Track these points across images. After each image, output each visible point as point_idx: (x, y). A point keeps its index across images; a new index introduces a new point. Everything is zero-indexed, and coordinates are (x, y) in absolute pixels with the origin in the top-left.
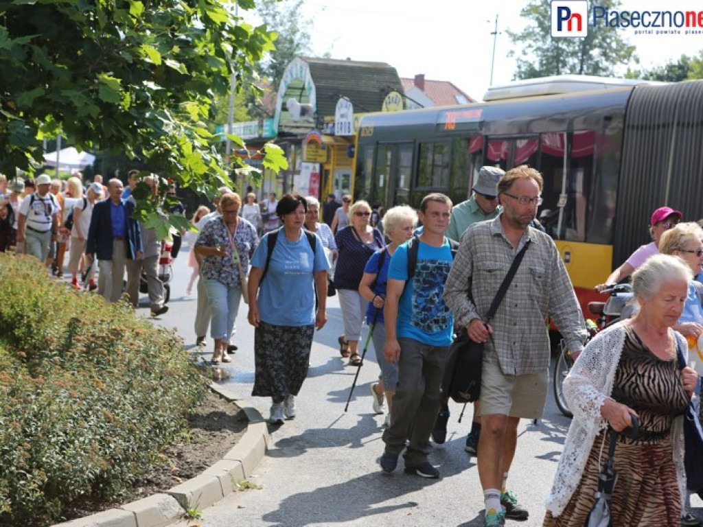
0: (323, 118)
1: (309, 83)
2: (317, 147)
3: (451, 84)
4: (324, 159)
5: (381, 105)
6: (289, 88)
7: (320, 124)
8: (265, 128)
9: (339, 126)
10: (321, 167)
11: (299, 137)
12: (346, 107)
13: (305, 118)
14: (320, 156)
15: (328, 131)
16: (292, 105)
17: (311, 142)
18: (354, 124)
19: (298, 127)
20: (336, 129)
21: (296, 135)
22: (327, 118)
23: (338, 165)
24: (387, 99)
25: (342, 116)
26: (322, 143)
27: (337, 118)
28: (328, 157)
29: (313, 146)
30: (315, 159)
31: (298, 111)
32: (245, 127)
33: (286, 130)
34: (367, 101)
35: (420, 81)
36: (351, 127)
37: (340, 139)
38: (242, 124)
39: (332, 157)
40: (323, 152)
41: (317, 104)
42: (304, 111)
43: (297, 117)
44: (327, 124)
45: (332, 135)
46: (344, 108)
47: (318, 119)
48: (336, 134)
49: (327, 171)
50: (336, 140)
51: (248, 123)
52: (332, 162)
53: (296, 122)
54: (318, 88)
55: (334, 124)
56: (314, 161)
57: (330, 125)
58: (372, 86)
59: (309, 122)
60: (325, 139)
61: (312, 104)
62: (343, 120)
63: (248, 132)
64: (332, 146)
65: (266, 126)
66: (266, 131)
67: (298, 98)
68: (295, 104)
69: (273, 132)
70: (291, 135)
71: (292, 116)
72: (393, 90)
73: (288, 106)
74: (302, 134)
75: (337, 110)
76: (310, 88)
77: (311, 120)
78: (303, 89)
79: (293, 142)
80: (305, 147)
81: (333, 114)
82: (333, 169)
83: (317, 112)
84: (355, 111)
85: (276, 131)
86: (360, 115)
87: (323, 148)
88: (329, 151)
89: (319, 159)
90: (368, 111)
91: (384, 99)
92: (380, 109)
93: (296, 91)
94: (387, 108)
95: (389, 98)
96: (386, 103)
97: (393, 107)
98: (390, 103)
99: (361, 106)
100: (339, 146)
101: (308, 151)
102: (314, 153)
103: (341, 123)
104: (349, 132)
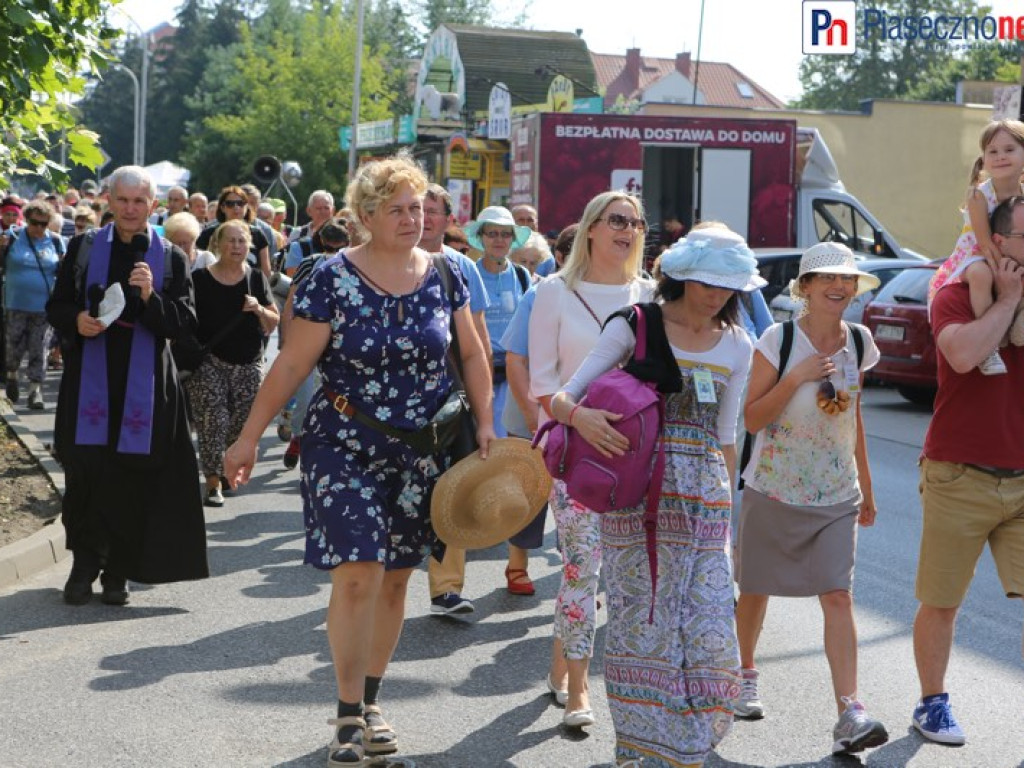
0: (473, 113)
1: (456, 63)
2: (466, 157)
3: (729, 66)
4: (476, 174)
5: (546, 93)
6: (432, 70)
7: (469, 123)
8: (402, 130)
9: (494, 125)
10: (475, 185)
11: (444, 142)
12: (502, 98)
13: (448, 114)
14: (471, 169)
15: (480, 133)
16: (429, 95)
17: (455, 150)
18: (512, 122)
20: (490, 130)
21: (439, 140)
22: (479, 114)
23: (496, 182)
24: (553, 85)
25: (498, 110)
26: (470, 150)
27: (491, 114)
28: (483, 170)
29: (459, 155)
30: (464, 174)
31: (437, 104)
32: (377, 129)
34: (527, 90)
36: (509, 126)
37: (495, 143)
38: (372, 125)
39: (488, 171)
40: (476, 164)
41: (467, 94)
42: (446, 104)
43: (437, 112)
44: (479, 122)
45: (484, 138)
46: (500, 100)
47: (466, 115)
48: (490, 137)
49: (482, 192)
50: (490, 146)
51: (382, 123)
52: (488, 178)
53: (435, 120)
54: (468, 72)
55: (487, 122)
56: (463, 177)
57: (483, 124)
59: (454, 120)
60: (474, 145)
61: (459, 94)
62: (499, 117)
63: (381, 135)
64: (488, 155)
65: (403, 125)
66: (403, 133)
67: (447, 86)
68: (436, 94)
69: (412, 135)
70: (434, 138)
71: (429, 111)
74: (448, 138)
75: (491, 102)
76: (458, 71)
77: (458, 117)
78: (449, 71)
79: (436, 149)
80: (449, 156)
81: (485, 107)
82: (490, 188)
83: (466, 106)
84: (514, 103)
85: (415, 135)
86: (521, 109)
87: (475, 158)
88: (483, 162)
89: (469, 174)
90: (529, 103)
91: (550, 84)
92: (543, 100)
93: (444, 74)
94: (554, 98)
95: (556, 83)
96: (553, 91)
97: (561, 97)
98: (557, 90)
99: (519, 95)
100: (496, 154)
101: (452, 162)
102: (462, 165)
103: (496, 121)
104: (506, 133)
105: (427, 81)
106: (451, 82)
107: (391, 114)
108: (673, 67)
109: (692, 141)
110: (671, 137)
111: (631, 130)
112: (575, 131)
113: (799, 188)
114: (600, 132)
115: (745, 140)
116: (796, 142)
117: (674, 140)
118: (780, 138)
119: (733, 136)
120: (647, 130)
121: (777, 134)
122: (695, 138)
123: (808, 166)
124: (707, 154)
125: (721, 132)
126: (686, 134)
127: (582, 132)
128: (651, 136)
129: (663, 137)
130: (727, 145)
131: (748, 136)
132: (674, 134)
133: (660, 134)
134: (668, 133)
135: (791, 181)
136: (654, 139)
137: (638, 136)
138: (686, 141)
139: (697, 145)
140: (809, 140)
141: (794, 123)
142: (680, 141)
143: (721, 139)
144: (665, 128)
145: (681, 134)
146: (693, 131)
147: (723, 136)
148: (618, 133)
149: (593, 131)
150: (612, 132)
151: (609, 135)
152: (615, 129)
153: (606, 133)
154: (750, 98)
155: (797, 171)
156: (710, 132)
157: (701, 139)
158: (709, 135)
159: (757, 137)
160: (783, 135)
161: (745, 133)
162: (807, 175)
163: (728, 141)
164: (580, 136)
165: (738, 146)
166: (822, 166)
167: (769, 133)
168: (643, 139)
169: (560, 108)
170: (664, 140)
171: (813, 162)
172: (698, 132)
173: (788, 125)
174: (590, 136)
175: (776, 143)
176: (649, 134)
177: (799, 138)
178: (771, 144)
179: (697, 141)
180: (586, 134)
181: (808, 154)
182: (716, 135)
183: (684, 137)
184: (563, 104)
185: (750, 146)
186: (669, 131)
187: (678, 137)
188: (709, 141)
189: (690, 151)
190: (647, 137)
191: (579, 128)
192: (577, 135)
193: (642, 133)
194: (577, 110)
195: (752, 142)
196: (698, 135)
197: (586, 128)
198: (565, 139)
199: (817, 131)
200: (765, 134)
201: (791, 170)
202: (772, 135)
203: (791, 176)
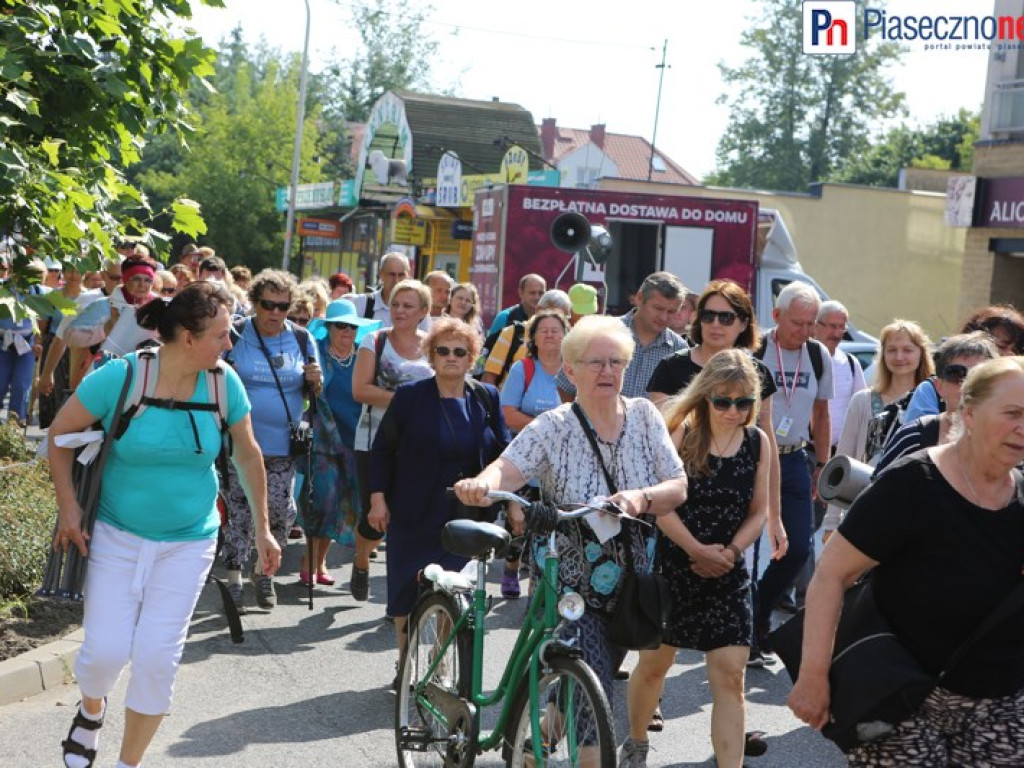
0: (420, 180)
1: (404, 130)
2: (411, 223)
3: (643, 141)
4: (421, 240)
5: (499, 164)
6: (377, 135)
7: (417, 191)
8: (342, 193)
9: (442, 193)
10: (418, 251)
11: (388, 208)
12: (452, 165)
13: (396, 179)
14: (415, 235)
15: (427, 200)
16: (377, 160)
17: (401, 215)
18: (462, 190)
19: (389, 193)
20: (438, 198)
21: (384, 205)
22: (427, 181)
23: (440, 249)
24: (507, 155)
25: (447, 178)
26: (417, 217)
27: (440, 181)
28: (428, 237)
29: (406, 221)
30: (409, 240)
31: (385, 169)
32: (315, 191)
33: (367, 196)
34: (480, 160)
35: (598, 135)
36: (459, 195)
37: (443, 211)
38: (312, 187)
39: (433, 238)
40: (421, 231)
41: (414, 160)
42: (394, 170)
43: (384, 179)
44: (426, 189)
45: (432, 205)
46: (449, 169)
47: (413, 181)
48: (438, 204)
49: (426, 258)
50: (437, 214)
51: (320, 186)
52: (432, 245)
53: (381, 185)
54: (415, 138)
55: (435, 190)
56: (407, 243)
57: (431, 191)
58: (485, 135)
59: (400, 186)
60: (422, 211)
61: (406, 160)
62: (448, 184)
63: (320, 198)
64: (434, 221)
65: (345, 190)
66: (344, 197)
67: (391, 151)
68: (382, 159)
69: (353, 198)
70: (377, 203)
71: (376, 176)
72: (513, 143)
73: (371, 162)
74: (394, 204)
75: (440, 170)
76: (405, 137)
77: (404, 183)
78: (397, 138)
79: (379, 214)
80: (394, 222)
81: (434, 175)
82: (434, 255)
83: (413, 172)
84: (464, 172)
85: (357, 198)
86: (470, 178)
87: (421, 224)
88: (428, 229)
89: (414, 240)
90: (481, 172)
91: (503, 155)
92: (497, 170)
93: (388, 140)
94: (507, 168)
95: (510, 154)
96: (506, 162)
97: (515, 168)
98: (511, 161)
99: (472, 165)
100: (442, 221)
101: (397, 227)
102: (407, 232)
103: (445, 189)
104: (456, 201)
105: (372, 146)
106: (395, 148)
107: (325, 176)
108: (588, 138)
109: (656, 218)
110: (636, 213)
111: (597, 205)
112: (541, 204)
113: (759, 268)
114: (566, 206)
115: (707, 219)
116: (757, 223)
117: (639, 217)
118: (742, 218)
119: (697, 215)
120: (612, 206)
121: (740, 214)
122: (659, 215)
123: (768, 246)
124: (671, 231)
125: (685, 210)
126: (651, 211)
127: (549, 205)
128: (616, 213)
129: (630, 213)
130: (690, 223)
131: (711, 216)
132: (639, 210)
133: (625, 210)
134: (633, 210)
135: (751, 261)
136: (619, 215)
137: (604, 211)
138: (650, 217)
139: (662, 222)
140: (769, 221)
141: (756, 204)
142: (644, 218)
143: (684, 217)
144: (630, 205)
145: (646, 211)
146: (657, 208)
147: (687, 214)
148: (584, 207)
149: (560, 205)
150: (578, 206)
151: (575, 209)
152: (581, 204)
153: (573, 207)
154: (663, 172)
155: (758, 253)
156: (674, 210)
157: (665, 216)
158: (673, 213)
159: (720, 216)
160: (745, 215)
161: (708, 212)
162: (766, 256)
163: (691, 219)
164: (547, 209)
165: (702, 224)
166: (782, 248)
167: (731, 213)
168: (608, 214)
169: (513, 180)
170: (629, 216)
171: (773, 243)
172: (662, 209)
173: (751, 206)
174: (557, 210)
175: (738, 223)
176: (615, 209)
177: (761, 218)
178: (733, 223)
179: (661, 218)
180: (552, 207)
181: (769, 235)
182: (680, 213)
183: (648, 214)
184: (518, 175)
185: (712, 225)
186: (634, 207)
187: (642, 214)
188: (673, 218)
189: (654, 228)
190: (612, 212)
191: (546, 201)
192: (544, 208)
193: (608, 209)
194: (530, 182)
195: (714, 221)
196: (662, 212)
197: (553, 201)
198: (531, 211)
199: (777, 213)
200: (728, 213)
201: (752, 250)
202: (734, 214)
203: (752, 256)
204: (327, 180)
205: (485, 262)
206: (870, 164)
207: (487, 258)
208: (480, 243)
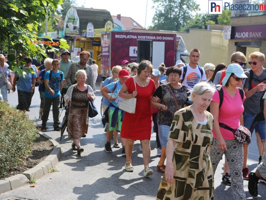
0: (82, 30)
1: (77, 17)
2: (80, 42)
3: (131, 18)
4: (82, 46)
5: (104, 26)
6: (69, 19)
7: (81, 33)
8: (60, 34)
9: (88, 34)
11: (73, 38)
12: (91, 26)
13: (75, 30)
14: (81, 45)
15: (84, 36)
16: (70, 25)
17: (77, 40)
18: (94, 33)
19: (72, 34)
20: (87, 35)
21: (72, 37)
22: (84, 31)
24: (106, 23)
25: (89, 30)
28: (84, 46)
29: (78, 41)
30: (79, 46)
31: (73, 28)
32: (52, 34)
33: (68, 35)
34: (99, 25)
35: (119, 17)
36: (93, 34)
37: (89, 38)
38: (51, 33)
41: (80, 25)
42: (75, 28)
43: (72, 30)
44: (84, 33)
45: (86, 37)
47: (80, 31)
48: (87, 37)
50: (87, 39)
51: (53, 32)
52: (86, 47)
53: (72, 32)
54: (80, 19)
56: (79, 47)
57: (85, 33)
58: (101, 19)
59: (77, 32)
60: (83, 39)
61: (78, 25)
62: (90, 31)
63: (53, 36)
64: (86, 41)
65: (60, 33)
66: (60, 35)
67: (73, 23)
68: (71, 25)
69: (63, 36)
70: (70, 37)
71: (70, 30)
72: (109, 20)
73: (69, 26)
74: (74, 37)
75: (87, 28)
76: (77, 19)
77: (78, 31)
78: (74, 19)
79: (70, 40)
80: (75, 42)
81: (86, 29)
83: (80, 28)
84: (94, 28)
86: (96, 30)
87: (82, 42)
88: (84, 43)
89: (81, 46)
90: (99, 28)
91: (105, 23)
92: (104, 27)
93: (72, 20)
94: (107, 27)
95: (107, 23)
96: (106, 25)
97: (109, 27)
98: (108, 25)
99: (97, 26)
100: (88, 41)
101: (76, 43)
102: (79, 44)
103: (89, 33)
104: (92, 36)
105: (68, 22)
106: (73, 22)
107: (53, 30)
108: (116, 18)
109: (150, 39)
110: (145, 38)
111: (135, 36)
112: (120, 36)
113: (177, 52)
114: (127, 37)
115: (163, 39)
116: (176, 39)
117: (145, 39)
118: (172, 39)
119: (160, 38)
120: (139, 36)
121: (171, 38)
122: (151, 38)
124: (154, 42)
125: (157, 37)
126: (149, 37)
127: (122, 37)
128: (139, 38)
129: (143, 38)
130: (159, 40)
131: (164, 38)
132: (146, 37)
133: (142, 37)
134: (144, 37)
135: (175, 50)
136: (140, 39)
137: (136, 38)
138: (149, 39)
139: (151, 40)
141: (176, 35)
142: (147, 39)
143: (157, 39)
144: (143, 36)
145: (147, 37)
146: (150, 37)
147: (158, 38)
148: (131, 37)
149: (125, 36)
150: (130, 37)
151: (129, 38)
152: (130, 36)
153: (128, 37)
154: (136, 26)
155: (176, 48)
156: (154, 37)
157: (152, 39)
158: (154, 38)
159: (166, 38)
160: (173, 38)
161: (163, 37)
162: (178, 49)
163: (159, 39)
164: (122, 38)
165: (162, 41)
166: (182, 46)
167: (169, 37)
168: (138, 39)
169: (108, 30)
170: (143, 39)
171: (180, 45)
172: (151, 37)
173: (174, 35)
174: (124, 38)
175: (171, 40)
176: (139, 37)
177: (177, 38)
178: (170, 40)
179: (151, 39)
180: (123, 37)
181: (179, 43)
182: (156, 37)
183: (148, 38)
184: (110, 29)
185: (164, 41)
186: (144, 36)
187: (146, 38)
188: (154, 39)
189: (150, 42)
190: (138, 38)
191: (121, 36)
192: (121, 37)
193: (137, 37)
194: (113, 30)
195: (165, 40)
196: (152, 38)
197: (123, 35)
198: (117, 38)
199: (181, 37)
200: (168, 38)
201: (175, 47)
202: (170, 38)
203: (175, 48)
204: (54, 31)
205: (105, 52)
206: (194, 23)
207: (106, 51)
208: (104, 47)
